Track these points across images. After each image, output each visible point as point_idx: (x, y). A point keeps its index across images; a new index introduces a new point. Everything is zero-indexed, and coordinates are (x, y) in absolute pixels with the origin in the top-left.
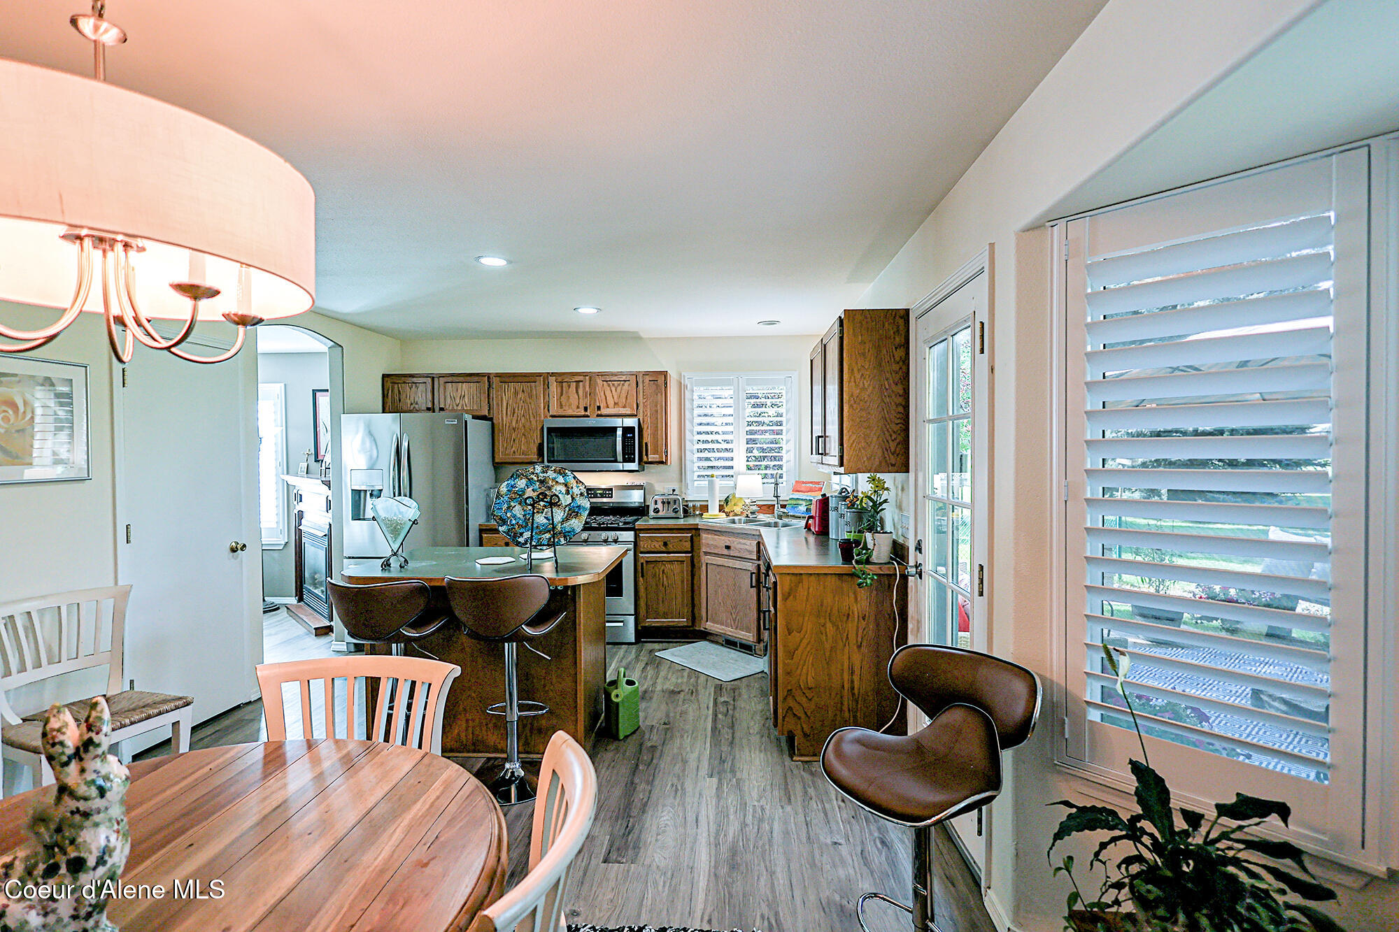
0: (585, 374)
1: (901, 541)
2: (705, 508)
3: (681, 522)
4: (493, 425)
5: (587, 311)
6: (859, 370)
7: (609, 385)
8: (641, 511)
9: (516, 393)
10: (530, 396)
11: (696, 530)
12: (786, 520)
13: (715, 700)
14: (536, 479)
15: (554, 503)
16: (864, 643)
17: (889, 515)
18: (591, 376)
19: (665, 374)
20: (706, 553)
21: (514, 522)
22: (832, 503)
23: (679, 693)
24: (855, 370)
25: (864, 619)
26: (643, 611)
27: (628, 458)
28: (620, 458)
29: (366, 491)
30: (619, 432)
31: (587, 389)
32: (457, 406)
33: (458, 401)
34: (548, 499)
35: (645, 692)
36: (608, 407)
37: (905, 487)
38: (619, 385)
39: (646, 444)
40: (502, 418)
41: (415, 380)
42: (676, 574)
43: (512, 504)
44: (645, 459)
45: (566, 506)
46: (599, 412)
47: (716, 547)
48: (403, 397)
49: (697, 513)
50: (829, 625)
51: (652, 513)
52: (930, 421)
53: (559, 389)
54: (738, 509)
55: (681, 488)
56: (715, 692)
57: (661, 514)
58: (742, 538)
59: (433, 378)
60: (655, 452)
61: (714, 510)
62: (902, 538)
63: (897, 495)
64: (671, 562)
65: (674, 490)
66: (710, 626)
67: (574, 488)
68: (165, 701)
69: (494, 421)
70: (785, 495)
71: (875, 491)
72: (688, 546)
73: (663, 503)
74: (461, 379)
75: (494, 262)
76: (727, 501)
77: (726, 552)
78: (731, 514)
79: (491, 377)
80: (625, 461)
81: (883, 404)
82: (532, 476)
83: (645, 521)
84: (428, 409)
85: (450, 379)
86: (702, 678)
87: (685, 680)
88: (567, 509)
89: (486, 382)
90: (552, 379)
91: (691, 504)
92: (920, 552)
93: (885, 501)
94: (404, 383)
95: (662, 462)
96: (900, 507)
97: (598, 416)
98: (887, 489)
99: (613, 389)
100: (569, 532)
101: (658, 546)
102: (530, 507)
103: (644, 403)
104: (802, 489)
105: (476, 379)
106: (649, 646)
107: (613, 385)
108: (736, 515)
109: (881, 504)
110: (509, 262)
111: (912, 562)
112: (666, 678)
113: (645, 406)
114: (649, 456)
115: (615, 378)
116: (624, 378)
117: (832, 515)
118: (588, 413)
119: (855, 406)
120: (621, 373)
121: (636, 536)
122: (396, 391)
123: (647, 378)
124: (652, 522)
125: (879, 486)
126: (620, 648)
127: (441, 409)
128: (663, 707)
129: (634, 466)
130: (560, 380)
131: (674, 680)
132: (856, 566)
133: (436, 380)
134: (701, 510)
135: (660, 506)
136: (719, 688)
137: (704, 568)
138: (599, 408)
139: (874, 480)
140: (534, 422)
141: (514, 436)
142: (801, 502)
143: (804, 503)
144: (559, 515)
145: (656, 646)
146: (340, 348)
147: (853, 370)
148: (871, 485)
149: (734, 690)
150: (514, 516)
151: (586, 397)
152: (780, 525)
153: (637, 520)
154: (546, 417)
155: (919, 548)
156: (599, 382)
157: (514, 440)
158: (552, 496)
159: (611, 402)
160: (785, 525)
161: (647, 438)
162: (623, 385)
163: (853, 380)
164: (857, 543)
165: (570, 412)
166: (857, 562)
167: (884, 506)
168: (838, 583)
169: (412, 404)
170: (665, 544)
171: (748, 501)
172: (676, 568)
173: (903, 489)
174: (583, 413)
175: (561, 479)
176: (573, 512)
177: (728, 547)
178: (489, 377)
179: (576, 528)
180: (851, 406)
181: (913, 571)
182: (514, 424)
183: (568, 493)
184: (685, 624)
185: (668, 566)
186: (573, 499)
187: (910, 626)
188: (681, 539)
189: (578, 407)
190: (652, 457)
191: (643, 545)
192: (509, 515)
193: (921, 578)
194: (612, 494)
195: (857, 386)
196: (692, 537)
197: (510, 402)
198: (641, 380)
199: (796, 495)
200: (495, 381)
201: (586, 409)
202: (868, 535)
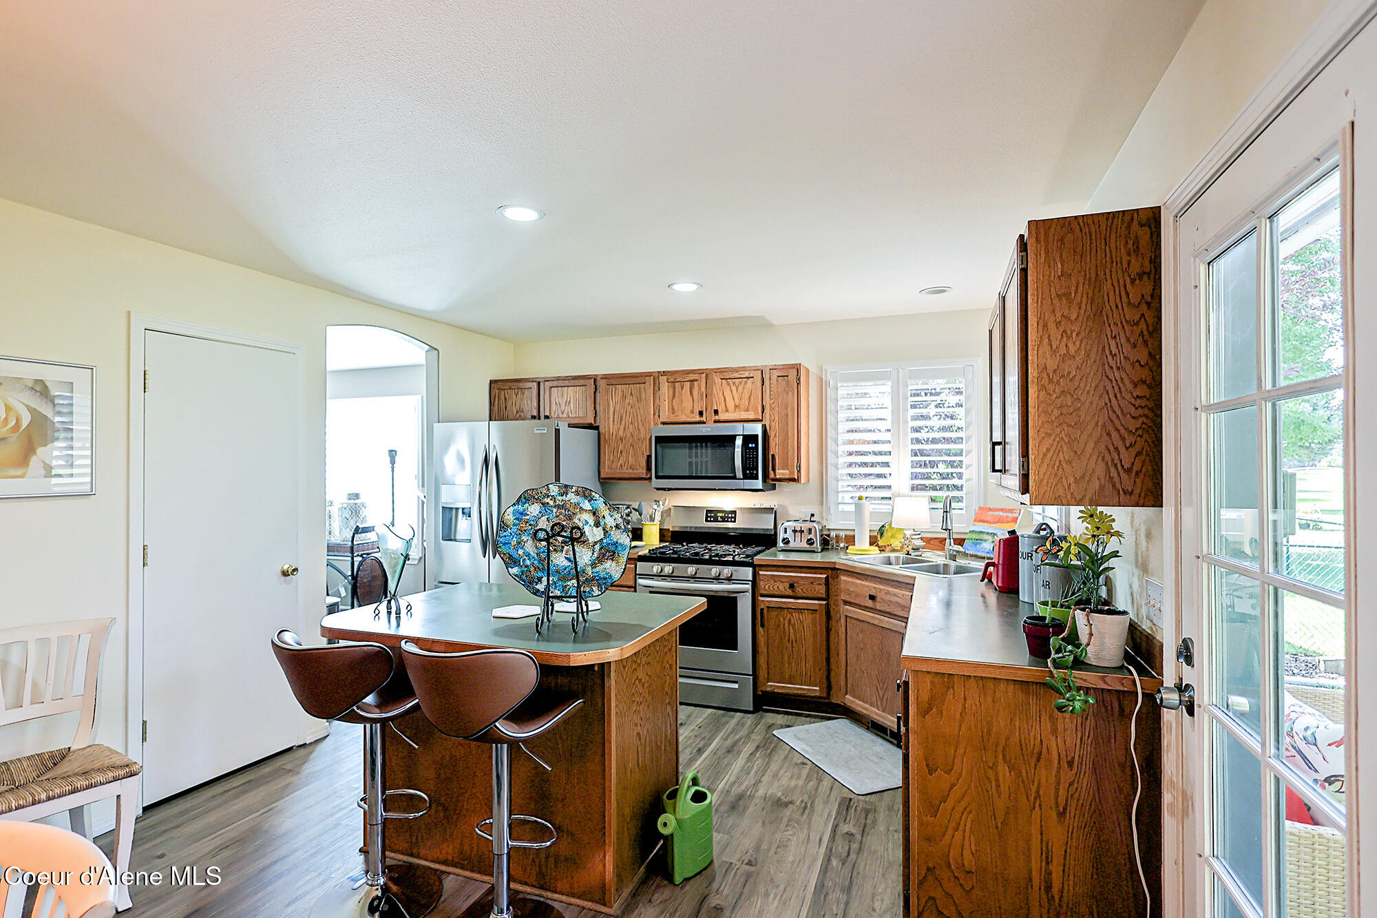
0: (700, 372)
1: (1145, 626)
2: (851, 540)
3: (818, 558)
4: (599, 433)
5: (685, 287)
6: (1058, 324)
7: (729, 384)
8: (767, 540)
9: (624, 397)
10: (639, 400)
11: (833, 571)
12: (962, 562)
13: (835, 827)
14: (551, 503)
15: (576, 538)
16: (1072, 809)
17: (1122, 576)
18: (708, 374)
19: (797, 367)
20: (846, 603)
21: (528, 562)
22: (1024, 547)
23: (786, 804)
24: (1051, 325)
25: (1070, 764)
26: (762, 673)
27: (750, 474)
28: (739, 474)
29: (457, 509)
30: (739, 442)
31: (703, 389)
32: (563, 413)
33: (563, 408)
34: (568, 534)
35: (741, 797)
36: (727, 411)
37: (1154, 532)
38: (740, 383)
39: (773, 456)
40: (609, 426)
41: (521, 385)
42: (806, 627)
43: (524, 538)
44: (772, 475)
45: (596, 543)
46: (717, 418)
47: (857, 596)
48: (509, 405)
49: (842, 545)
50: (1003, 769)
51: (781, 544)
52: (1209, 408)
53: (671, 391)
54: (896, 544)
55: (821, 513)
56: (838, 813)
57: (792, 545)
58: (892, 586)
59: (539, 383)
60: (785, 467)
61: (863, 542)
62: (1149, 624)
63: (1137, 545)
64: (800, 610)
65: (813, 515)
66: (851, 701)
67: (608, 517)
68: (114, 767)
69: (600, 430)
70: (961, 523)
71: (1094, 536)
72: (822, 590)
73: (795, 531)
74: (567, 383)
75: (522, 214)
76: (881, 531)
77: (870, 603)
78: (887, 549)
79: (598, 379)
80: (746, 477)
81: (1107, 382)
82: (547, 500)
83: (770, 555)
84: (534, 417)
85: (555, 383)
86: (826, 783)
87: (801, 783)
88: (597, 547)
89: (594, 384)
90: (663, 379)
91: (833, 534)
92: (1189, 660)
93: (1115, 554)
94: (510, 388)
95: (793, 480)
96: (1143, 566)
97: (715, 422)
98: (1118, 534)
99: (734, 388)
100: (605, 579)
101: (783, 588)
102: (544, 543)
103: (770, 404)
104: (989, 519)
105: (582, 382)
106: (770, 718)
107: (734, 383)
108: (894, 550)
109: (1105, 558)
110: (543, 214)
111: (1169, 679)
112: (775, 776)
113: (772, 409)
114: (777, 471)
115: (736, 375)
116: (747, 374)
117: (1024, 565)
118: (704, 419)
119: (1051, 387)
120: (744, 369)
121: (755, 574)
122: (502, 397)
123: (776, 373)
124: (781, 556)
125: (1103, 528)
126: (732, 717)
127: (547, 417)
128: (757, 829)
129: (759, 483)
130: (672, 380)
131: (785, 781)
132: (1055, 671)
133: (542, 384)
134: (846, 543)
135: (790, 535)
136: (847, 804)
137: (843, 621)
138: (716, 412)
139: (1091, 516)
140: (642, 430)
141: (621, 447)
142: (985, 537)
143: (990, 538)
144: (585, 556)
145: (780, 719)
146: (436, 352)
147: (1045, 326)
148: (1085, 524)
149: (867, 812)
150: (528, 555)
151: (702, 399)
152: (952, 570)
153: (758, 553)
154: (656, 424)
155: (1186, 653)
156: (717, 380)
157: (621, 452)
158: (573, 528)
159: (731, 406)
160: (960, 570)
161: (774, 449)
162: (746, 383)
163: (1046, 341)
164: (1058, 627)
165: (683, 418)
166: (1057, 665)
167: (1112, 562)
168: (1021, 696)
169: (517, 412)
170: (792, 586)
171: (908, 533)
172: (807, 618)
173: (1149, 535)
174: (698, 418)
175: (587, 505)
176: (608, 552)
177: (872, 598)
178: (595, 381)
179: (613, 573)
180: (1042, 388)
181: (1173, 698)
182: (621, 433)
183: (597, 524)
184: (818, 694)
185: (795, 615)
186: (605, 532)
187: (1167, 798)
188: (812, 581)
189: (692, 412)
190: (780, 473)
191: (764, 586)
192: (521, 552)
193: (1191, 712)
194: (735, 518)
195: (1054, 352)
196: (827, 578)
197: (617, 409)
198: (768, 376)
199: (980, 527)
200: (602, 384)
201: (701, 413)
202: (1080, 616)
